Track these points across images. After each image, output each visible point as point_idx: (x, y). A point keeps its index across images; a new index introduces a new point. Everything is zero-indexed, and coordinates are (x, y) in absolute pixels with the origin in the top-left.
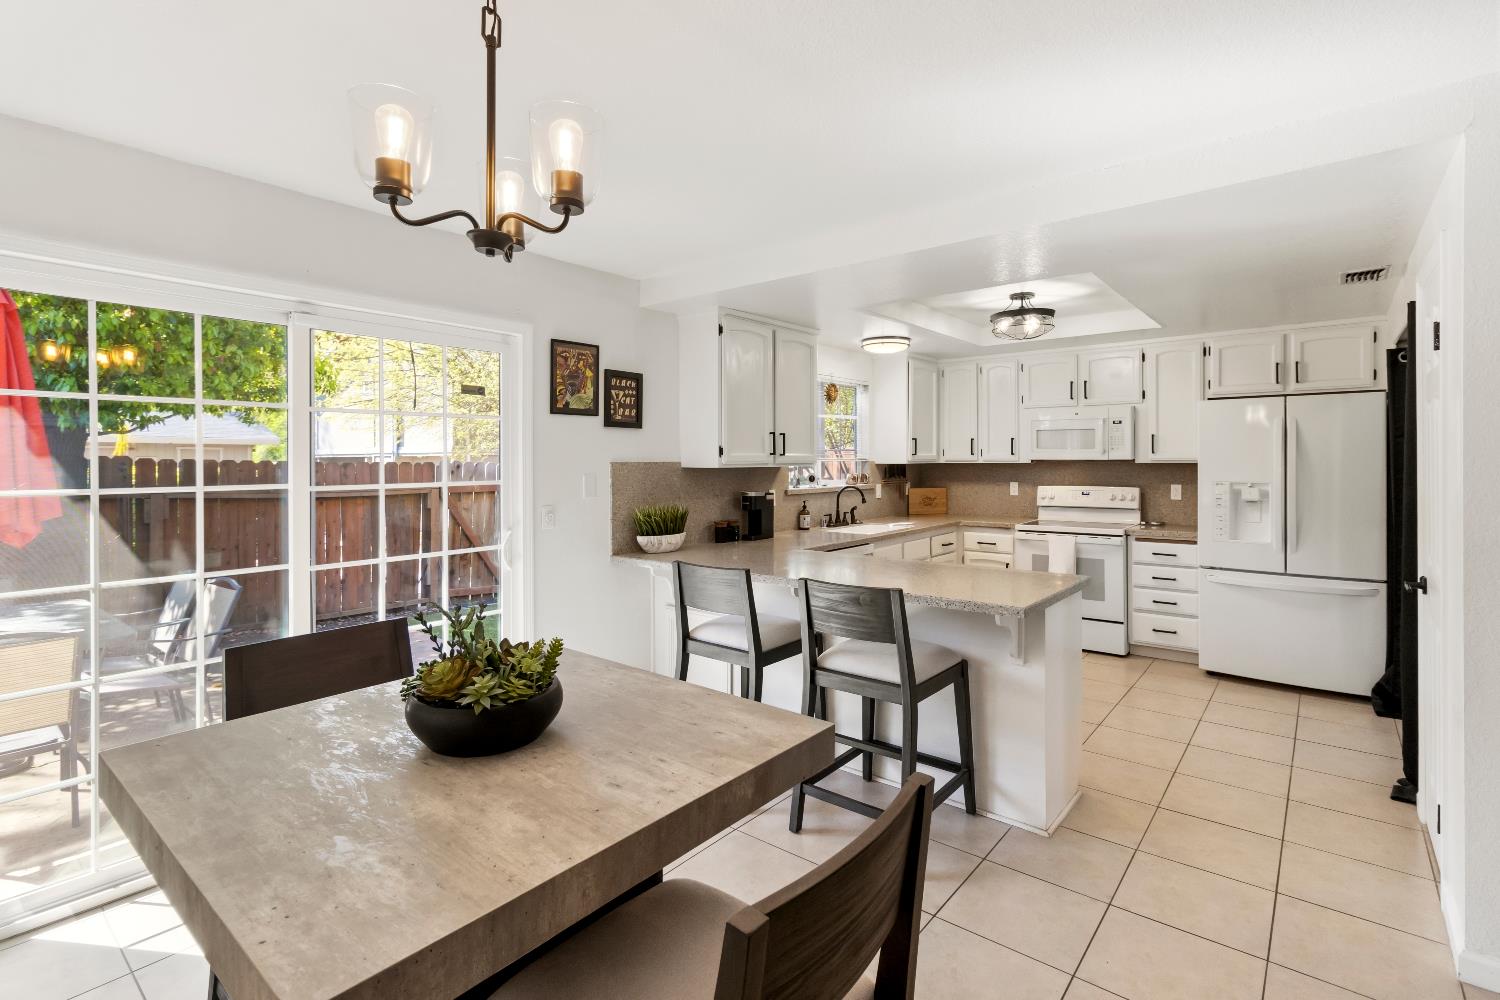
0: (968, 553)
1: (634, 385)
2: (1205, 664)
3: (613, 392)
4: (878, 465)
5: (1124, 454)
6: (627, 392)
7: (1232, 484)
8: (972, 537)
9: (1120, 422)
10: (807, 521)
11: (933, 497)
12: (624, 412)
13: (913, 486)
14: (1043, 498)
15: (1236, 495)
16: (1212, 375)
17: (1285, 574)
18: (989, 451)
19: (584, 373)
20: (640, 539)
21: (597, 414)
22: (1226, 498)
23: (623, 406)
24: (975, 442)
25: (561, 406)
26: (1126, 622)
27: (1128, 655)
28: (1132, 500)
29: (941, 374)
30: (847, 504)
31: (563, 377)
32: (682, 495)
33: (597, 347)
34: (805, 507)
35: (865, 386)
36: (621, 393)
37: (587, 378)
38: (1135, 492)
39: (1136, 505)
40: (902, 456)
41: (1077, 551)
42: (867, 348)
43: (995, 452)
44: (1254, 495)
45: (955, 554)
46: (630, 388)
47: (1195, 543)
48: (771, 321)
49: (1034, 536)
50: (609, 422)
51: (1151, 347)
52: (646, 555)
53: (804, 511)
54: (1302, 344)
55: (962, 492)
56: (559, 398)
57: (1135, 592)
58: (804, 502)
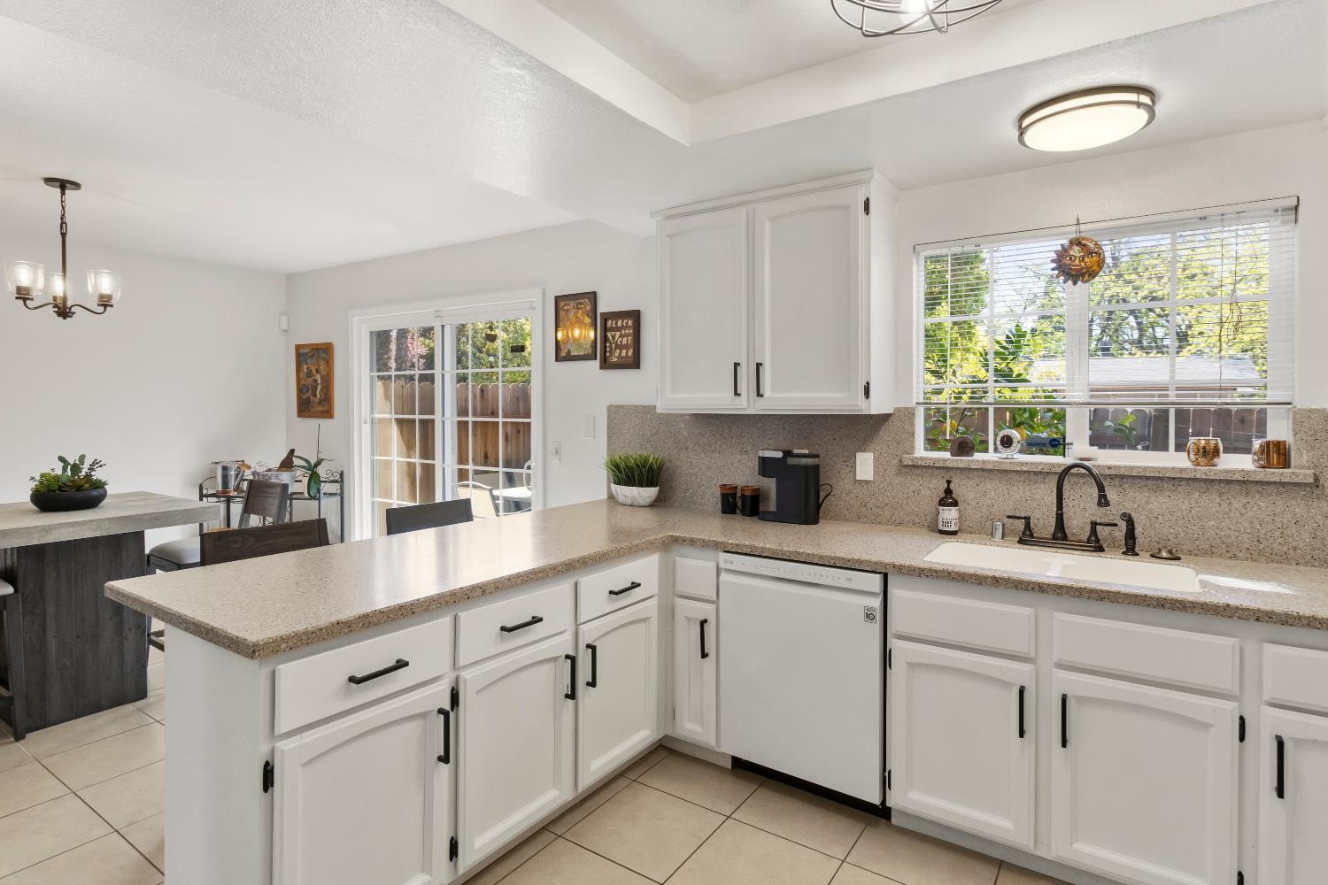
1: (630, 323)
3: (609, 334)
6: (623, 332)
12: (620, 354)
19: (583, 321)
21: (596, 359)
23: (620, 347)
25: (564, 354)
33: (595, 294)
34: (948, 491)
36: (618, 334)
46: (627, 327)
50: (606, 364)
53: (946, 499)
56: (562, 347)
58: (949, 482)
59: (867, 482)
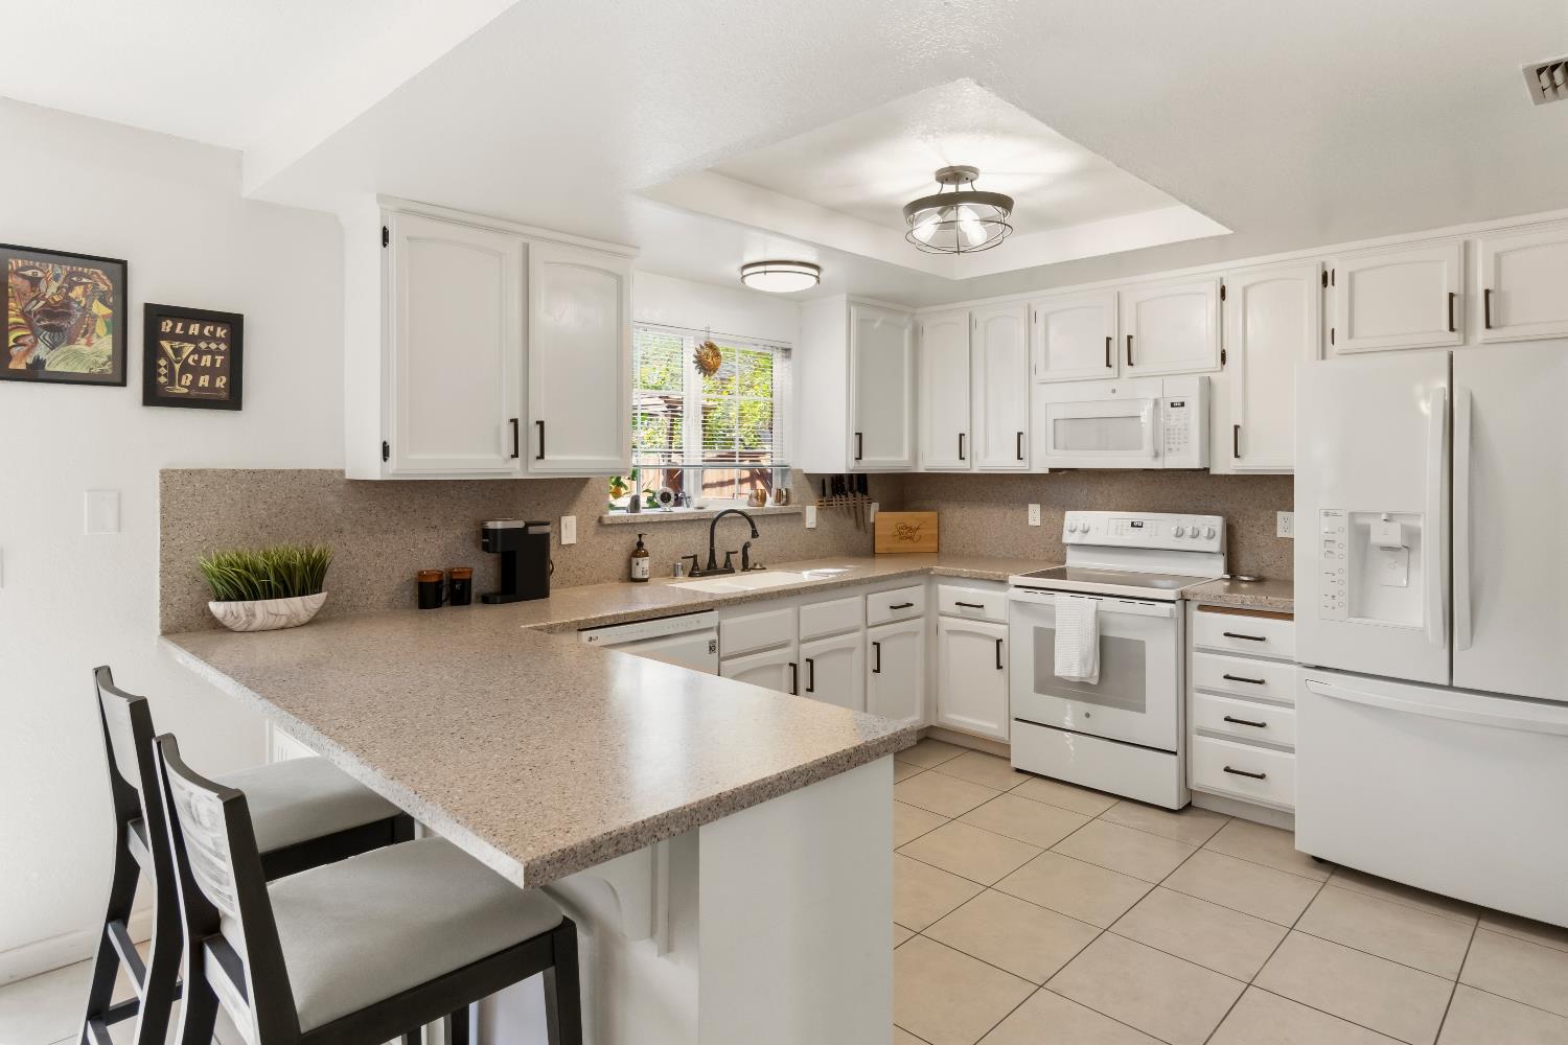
0: (945, 619)
1: (220, 332)
2: (1307, 841)
3: (166, 344)
4: (809, 476)
5: (1191, 460)
6: (202, 345)
7: (1352, 515)
8: (950, 593)
9: (1183, 404)
10: (643, 566)
11: (915, 526)
12: (194, 381)
13: (882, 509)
14: (1073, 531)
15: (1361, 534)
16: (1337, 320)
17: (1450, 687)
18: (986, 455)
19: (85, 309)
20: (214, 606)
21: (123, 383)
22: (1343, 538)
23: (193, 369)
24: (966, 440)
25: (21, 367)
26: (1183, 753)
27: (1188, 808)
28: (1210, 537)
29: (917, 333)
30: (732, 537)
31: (24, 314)
32: (347, 526)
33: (123, 264)
34: (640, 544)
35: (787, 351)
36: (189, 348)
37: (95, 317)
38: (1216, 523)
39: (1215, 545)
40: (838, 461)
41: (1101, 622)
42: (751, 282)
43: (994, 457)
44: (1394, 536)
45: (922, 620)
46: (211, 338)
47: (1289, 616)
48: (518, 228)
49: (1038, 597)
50: (154, 396)
51: (1235, 272)
52: (229, 635)
53: (639, 550)
54: (1498, 257)
55: (963, 520)
56: (14, 351)
57: (1197, 699)
58: (640, 536)
59: (570, 545)
